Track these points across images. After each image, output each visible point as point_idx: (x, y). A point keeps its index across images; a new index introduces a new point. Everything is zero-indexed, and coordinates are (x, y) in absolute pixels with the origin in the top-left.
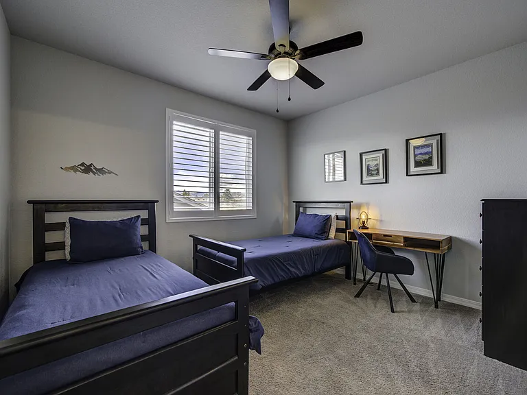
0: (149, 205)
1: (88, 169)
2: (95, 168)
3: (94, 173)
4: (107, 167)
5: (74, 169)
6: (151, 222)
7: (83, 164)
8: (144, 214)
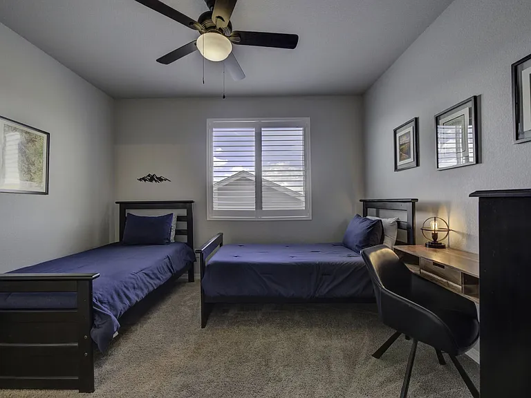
0: (187, 205)
1: (152, 178)
2: (157, 178)
3: (156, 181)
4: (164, 176)
5: (144, 179)
6: (189, 219)
7: (149, 176)
8: (183, 212)
